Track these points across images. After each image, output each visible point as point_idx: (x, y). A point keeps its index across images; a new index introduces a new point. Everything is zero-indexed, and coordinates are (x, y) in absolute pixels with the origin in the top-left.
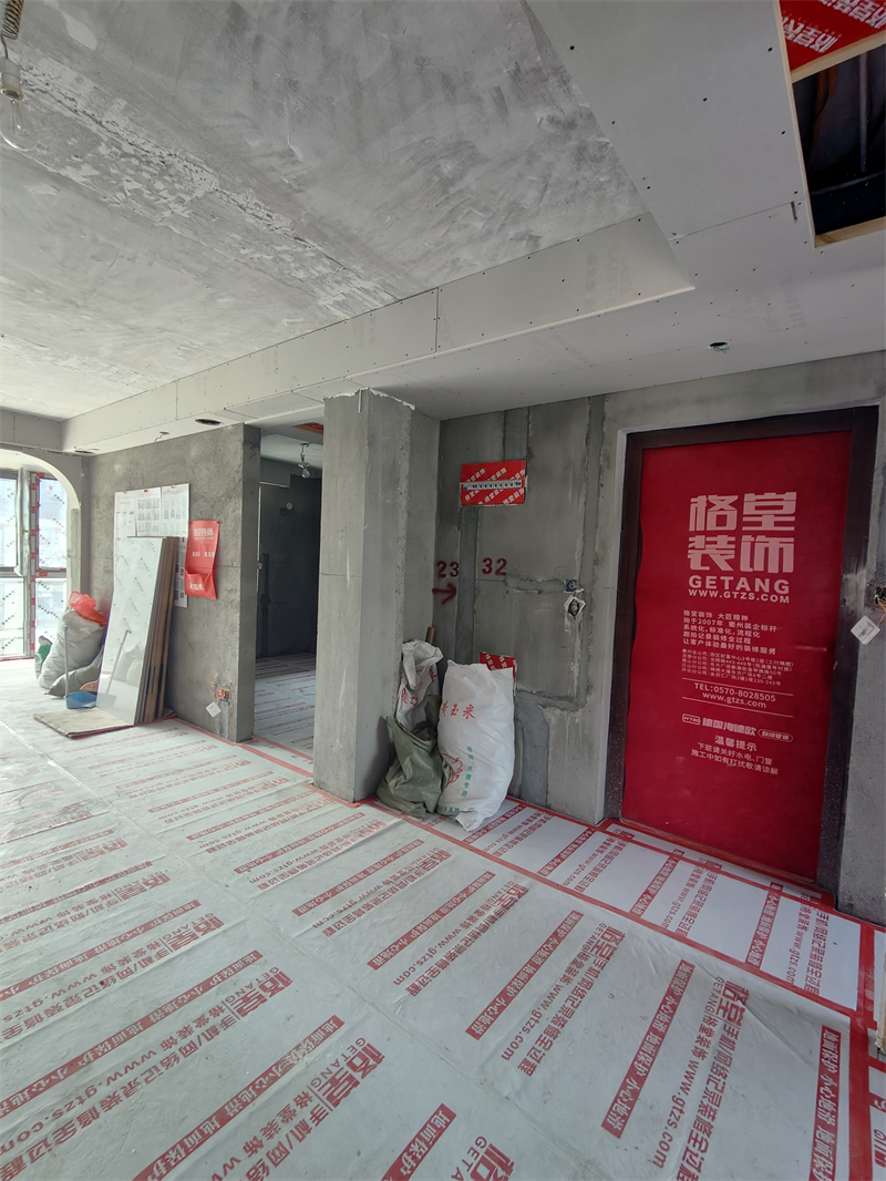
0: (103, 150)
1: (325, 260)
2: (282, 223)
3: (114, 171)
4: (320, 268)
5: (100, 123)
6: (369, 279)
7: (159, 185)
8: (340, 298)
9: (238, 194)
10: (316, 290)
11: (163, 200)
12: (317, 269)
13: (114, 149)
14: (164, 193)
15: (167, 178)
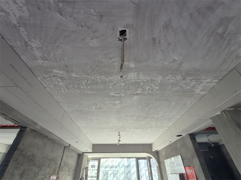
0: (141, 84)
1: (193, 80)
2: (179, 77)
3: (144, 87)
4: (193, 83)
5: (139, 79)
6: (208, 78)
7: (152, 85)
8: (202, 88)
9: (167, 77)
10: (194, 90)
11: (154, 88)
12: (192, 84)
13: (143, 83)
14: (153, 86)
15: (153, 82)
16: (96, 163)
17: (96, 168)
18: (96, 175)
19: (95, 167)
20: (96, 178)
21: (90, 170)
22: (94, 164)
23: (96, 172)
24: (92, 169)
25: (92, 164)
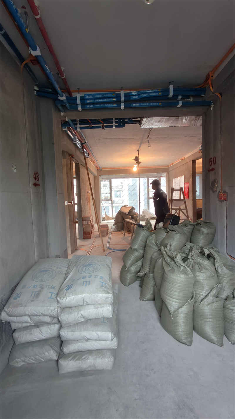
16: (108, 183)
17: (109, 187)
18: (109, 192)
19: (107, 186)
20: (109, 194)
21: (102, 188)
22: (106, 184)
23: (109, 189)
24: (104, 187)
25: (104, 184)
